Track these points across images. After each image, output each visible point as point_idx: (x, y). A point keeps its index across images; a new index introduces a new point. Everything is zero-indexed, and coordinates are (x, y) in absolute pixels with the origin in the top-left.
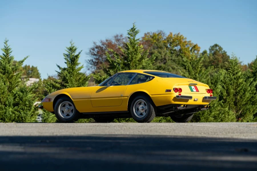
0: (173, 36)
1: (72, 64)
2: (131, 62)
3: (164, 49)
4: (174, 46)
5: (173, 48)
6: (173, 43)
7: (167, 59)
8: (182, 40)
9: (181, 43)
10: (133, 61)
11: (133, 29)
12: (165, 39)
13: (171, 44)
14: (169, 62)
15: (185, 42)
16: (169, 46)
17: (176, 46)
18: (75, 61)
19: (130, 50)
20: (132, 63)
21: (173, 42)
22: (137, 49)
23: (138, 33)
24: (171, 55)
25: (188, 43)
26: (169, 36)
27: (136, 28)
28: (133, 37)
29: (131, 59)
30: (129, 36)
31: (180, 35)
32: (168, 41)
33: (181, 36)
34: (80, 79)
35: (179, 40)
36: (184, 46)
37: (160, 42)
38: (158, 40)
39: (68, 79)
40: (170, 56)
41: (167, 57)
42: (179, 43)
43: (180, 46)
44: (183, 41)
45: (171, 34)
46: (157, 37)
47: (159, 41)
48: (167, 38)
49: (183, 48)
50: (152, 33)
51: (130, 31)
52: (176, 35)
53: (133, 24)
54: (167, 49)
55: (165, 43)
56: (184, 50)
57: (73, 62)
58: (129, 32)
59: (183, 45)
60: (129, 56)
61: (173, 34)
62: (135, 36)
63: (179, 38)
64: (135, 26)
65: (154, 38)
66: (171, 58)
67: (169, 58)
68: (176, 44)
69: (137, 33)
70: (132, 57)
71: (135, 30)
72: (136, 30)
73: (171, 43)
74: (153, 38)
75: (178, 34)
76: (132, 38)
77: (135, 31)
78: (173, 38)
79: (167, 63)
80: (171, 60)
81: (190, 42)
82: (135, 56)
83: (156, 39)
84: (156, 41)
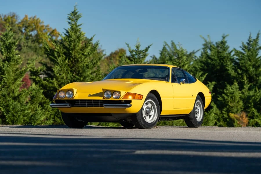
0: (28, 20)
1: (8, 53)
2: (72, 51)
3: (18, 34)
4: (30, 30)
5: (28, 33)
6: (29, 28)
7: (22, 45)
8: (38, 24)
9: (38, 27)
10: (76, 50)
11: (74, 13)
12: (19, 23)
13: (27, 29)
14: (24, 49)
15: (43, 26)
16: (24, 31)
17: (32, 30)
18: (12, 49)
19: (73, 37)
20: (74, 52)
21: (29, 26)
22: (80, 36)
23: (80, 17)
24: (27, 41)
25: (45, 28)
26: (24, 19)
27: (78, 12)
28: (74, 21)
29: (73, 48)
30: (70, 21)
31: (36, 19)
32: (23, 25)
33: (38, 19)
34: (17, 70)
35: (35, 24)
36: (42, 31)
37: (14, 26)
38: (12, 23)
39: (5, 70)
40: (25, 42)
41: (22, 43)
42: (35, 28)
43: (37, 31)
44: (40, 25)
45: (26, 16)
46: (10, 20)
47: (14, 24)
48: (22, 21)
49: (40, 33)
50: (3, 15)
51: (71, 16)
52: (32, 19)
53: (75, 7)
54: (21, 34)
55: (19, 27)
56: (42, 35)
57: (9, 51)
58: (69, 16)
59: (40, 29)
60: (71, 44)
61: (29, 17)
62: (77, 21)
63: (36, 22)
64: (76, 10)
65: (7, 21)
66: (26, 44)
67: (25, 44)
68: (32, 29)
69: (78, 17)
70: (75, 45)
71: (76, 13)
72: (78, 14)
73: (26, 27)
74: (5, 20)
75: (35, 17)
76: (73, 23)
77: (76, 15)
78: (29, 22)
79: (22, 50)
80: (27, 46)
81: (47, 26)
82: (78, 44)
83: (9, 22)
84: (10, 24)
